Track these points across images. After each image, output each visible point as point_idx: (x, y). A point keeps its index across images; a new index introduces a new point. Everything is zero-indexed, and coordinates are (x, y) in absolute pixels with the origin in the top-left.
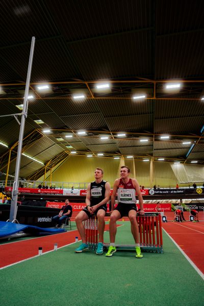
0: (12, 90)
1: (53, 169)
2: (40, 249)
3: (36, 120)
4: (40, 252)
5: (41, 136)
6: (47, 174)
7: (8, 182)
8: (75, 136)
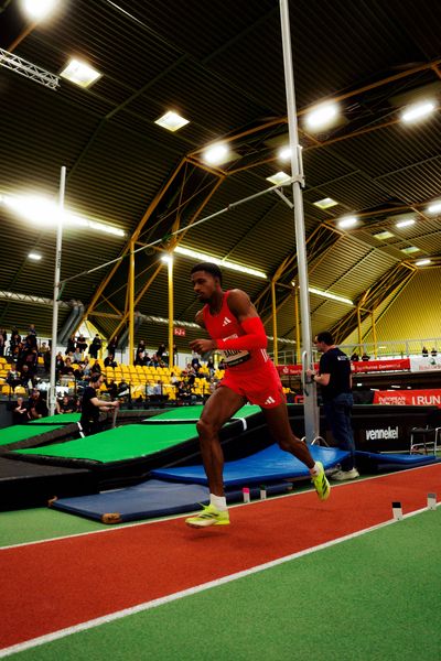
0: (252, 145)
1: (377, 312)
2: (397, 505)
3: (317, 201)
4: (397, 512)
5: (336, 237)
6: (363, 326)
7: (279, 355)
8: (422, 219)
